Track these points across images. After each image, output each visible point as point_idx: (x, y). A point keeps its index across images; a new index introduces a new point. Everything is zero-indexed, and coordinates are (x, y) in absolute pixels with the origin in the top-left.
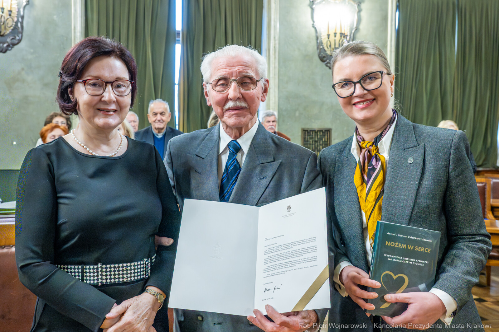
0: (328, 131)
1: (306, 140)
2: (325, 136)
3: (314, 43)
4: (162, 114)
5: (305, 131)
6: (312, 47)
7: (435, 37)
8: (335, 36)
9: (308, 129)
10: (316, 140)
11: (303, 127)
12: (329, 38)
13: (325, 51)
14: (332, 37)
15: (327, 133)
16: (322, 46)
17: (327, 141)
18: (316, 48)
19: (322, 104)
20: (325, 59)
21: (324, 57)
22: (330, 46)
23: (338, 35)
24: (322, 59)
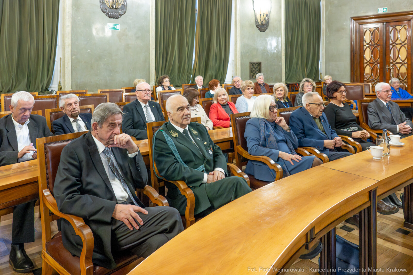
1: (251, 68)
2: (259, 66)
3: (254, 18)
6: (253, 21)
9: (252, 62)
10: (255, 68)
11: (250, 61)
12: (260, 16)
13: (258, 22)
14: (262, 15)
15: (260, 64)
16: (257, 20)
17: (260, 69)
19: (258, 49)
21: (258, 25)
22: (261, 20)
23: (265, 15)
24: (257, 26)
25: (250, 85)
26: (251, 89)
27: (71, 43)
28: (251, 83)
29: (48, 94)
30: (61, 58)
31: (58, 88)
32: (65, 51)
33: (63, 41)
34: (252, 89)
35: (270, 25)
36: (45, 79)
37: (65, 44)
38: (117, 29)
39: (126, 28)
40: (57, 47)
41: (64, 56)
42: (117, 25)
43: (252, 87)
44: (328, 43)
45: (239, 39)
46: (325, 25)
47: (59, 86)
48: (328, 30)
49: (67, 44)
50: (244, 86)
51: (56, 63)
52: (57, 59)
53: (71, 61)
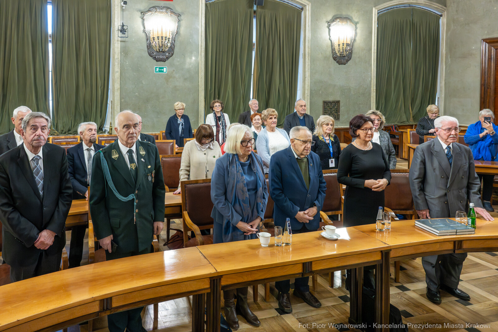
0: (338, 102)
1: (325, 108)
2: (336, 105)
3: (330, 49)
4: (305, 106)
5: (324, 102)
6: (329, 52)
7: (399, 42)
8: (343, 45)
9: (327, 101)
10: (331, 108)
11: (324, 100)
12: (339, 46)
13: (336, 54)
14: (341, 46)
15: (337, 103)
16: (335, 51)
17: (337, 108)
18: (331, 52)
19: (335, 86)
20: (336, 59)
21: (336, 57)
22: (340, 51)
23: (345, 45)
24: (335, 59)
25: (273, 113)
26: (273, 118)
27: (120, 88)
28: (273, 112)
29: (101, 133)
30: (111, 101)
31: (110, 128)
32: (114, 95)
33: (113, 86)
34: (275, 118)
35: (353, 56)
36: (99, 121)
37: (115, 88)
38: (164, 71)
39: (174, 71)
40: (109, 90)
41: (114, 99)
42: (164, 68)
43: (275, 116)
44: (449, 74)
45: (308, 74)
46: (446, 50)
47: (110, 127)
48: (449, 56)
49: (116, 88)
50: (265, 115)
51: (108, 105)
52: (109, 102)
53: (120, 104)
